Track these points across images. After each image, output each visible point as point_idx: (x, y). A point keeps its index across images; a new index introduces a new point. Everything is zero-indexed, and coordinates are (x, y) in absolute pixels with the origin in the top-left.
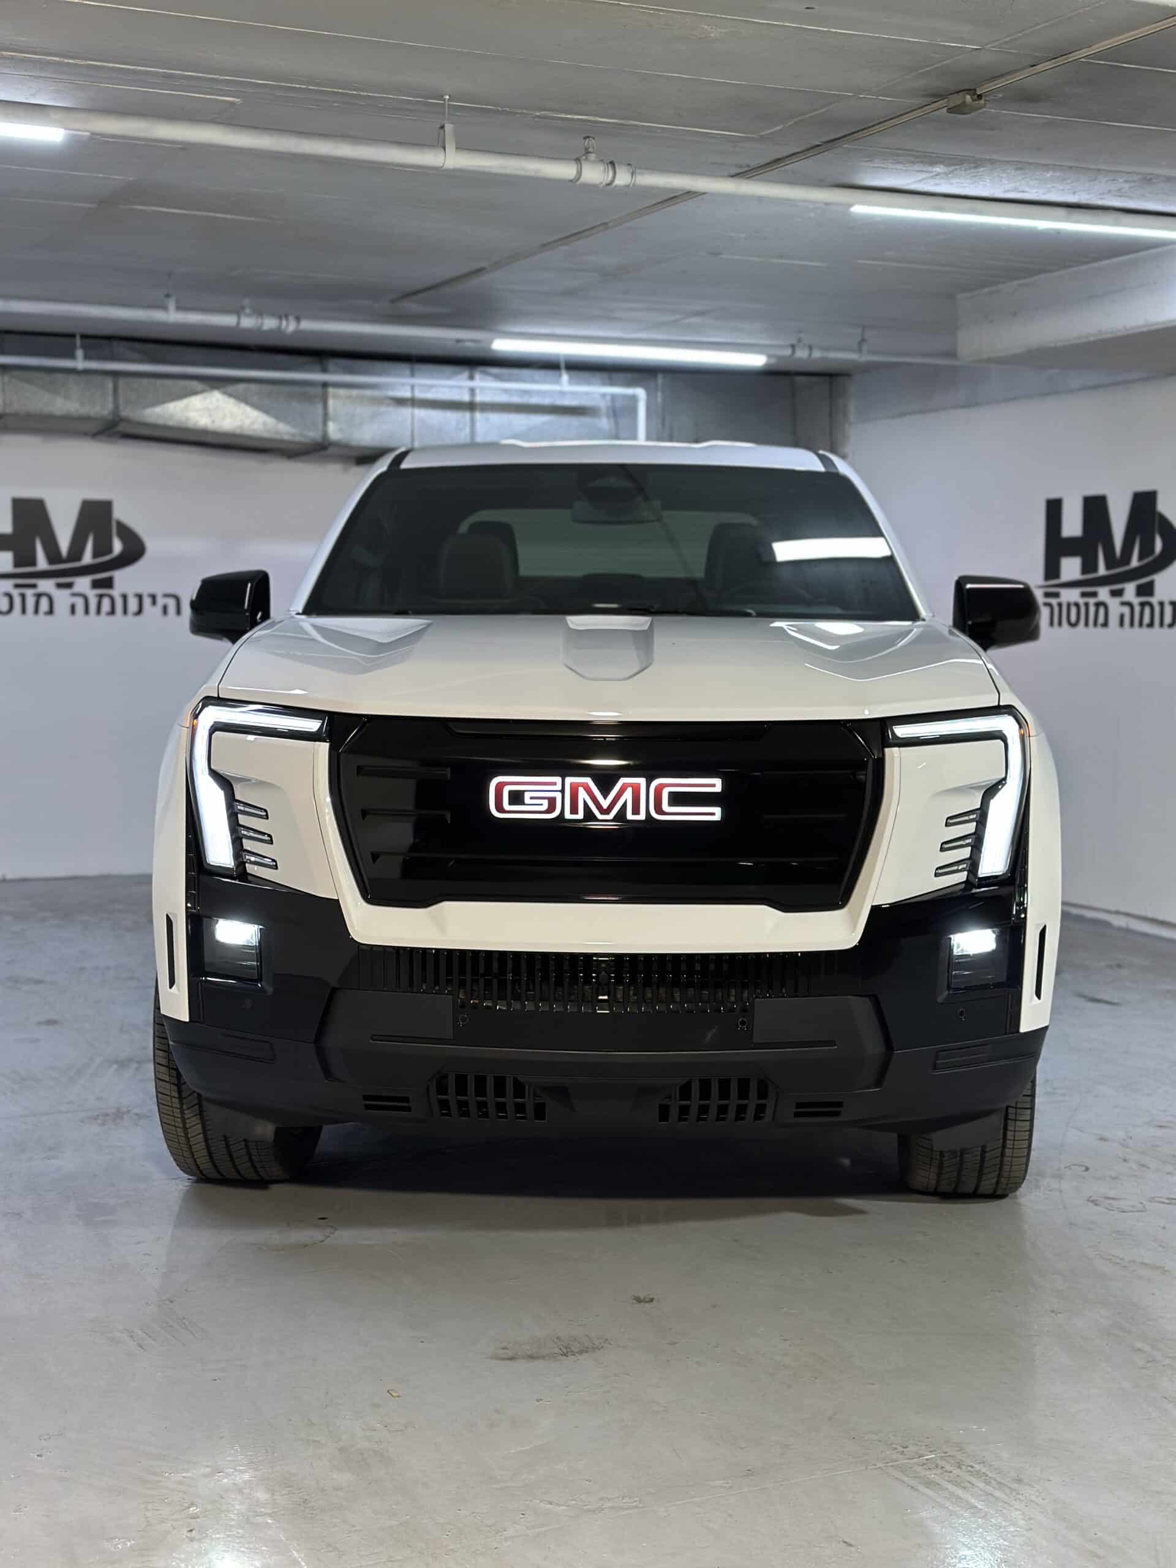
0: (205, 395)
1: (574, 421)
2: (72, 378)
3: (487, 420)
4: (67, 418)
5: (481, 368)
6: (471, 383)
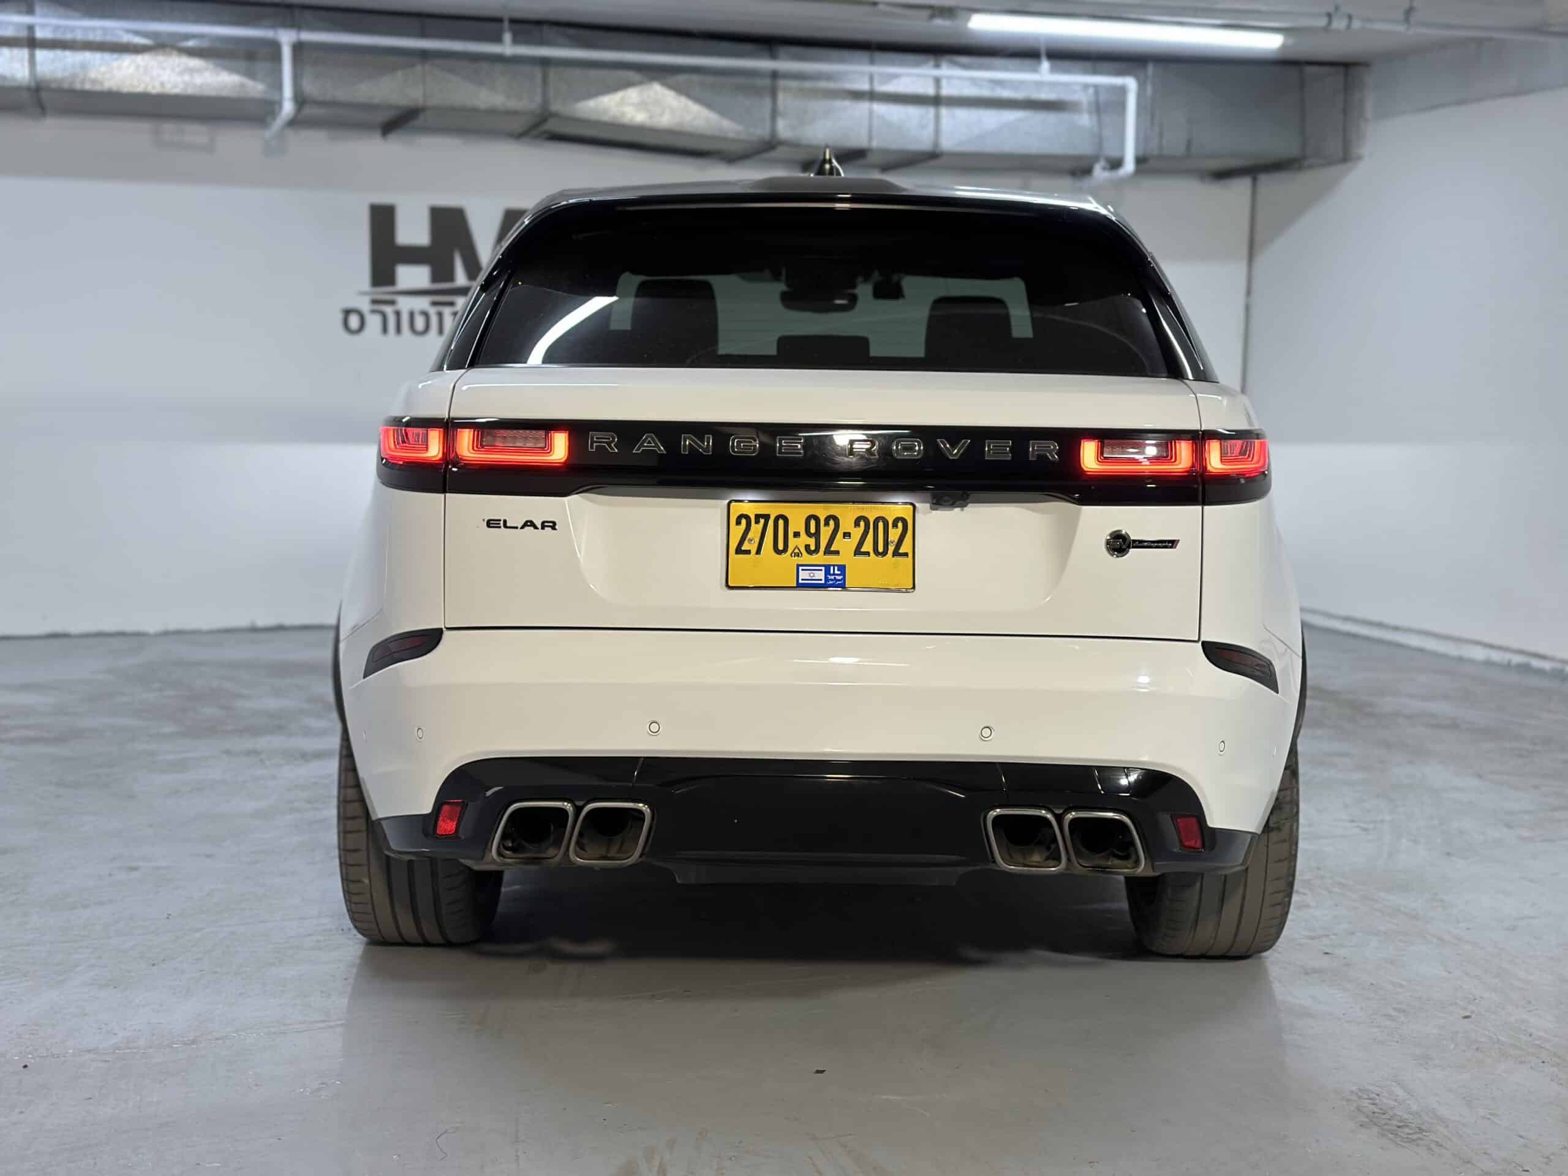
0: (644, 87)
1: (1051, 117)
2: (499, 67)
3: (953, 116)
4: (492, 112)
5: (948, 57)
6: (936, 72)
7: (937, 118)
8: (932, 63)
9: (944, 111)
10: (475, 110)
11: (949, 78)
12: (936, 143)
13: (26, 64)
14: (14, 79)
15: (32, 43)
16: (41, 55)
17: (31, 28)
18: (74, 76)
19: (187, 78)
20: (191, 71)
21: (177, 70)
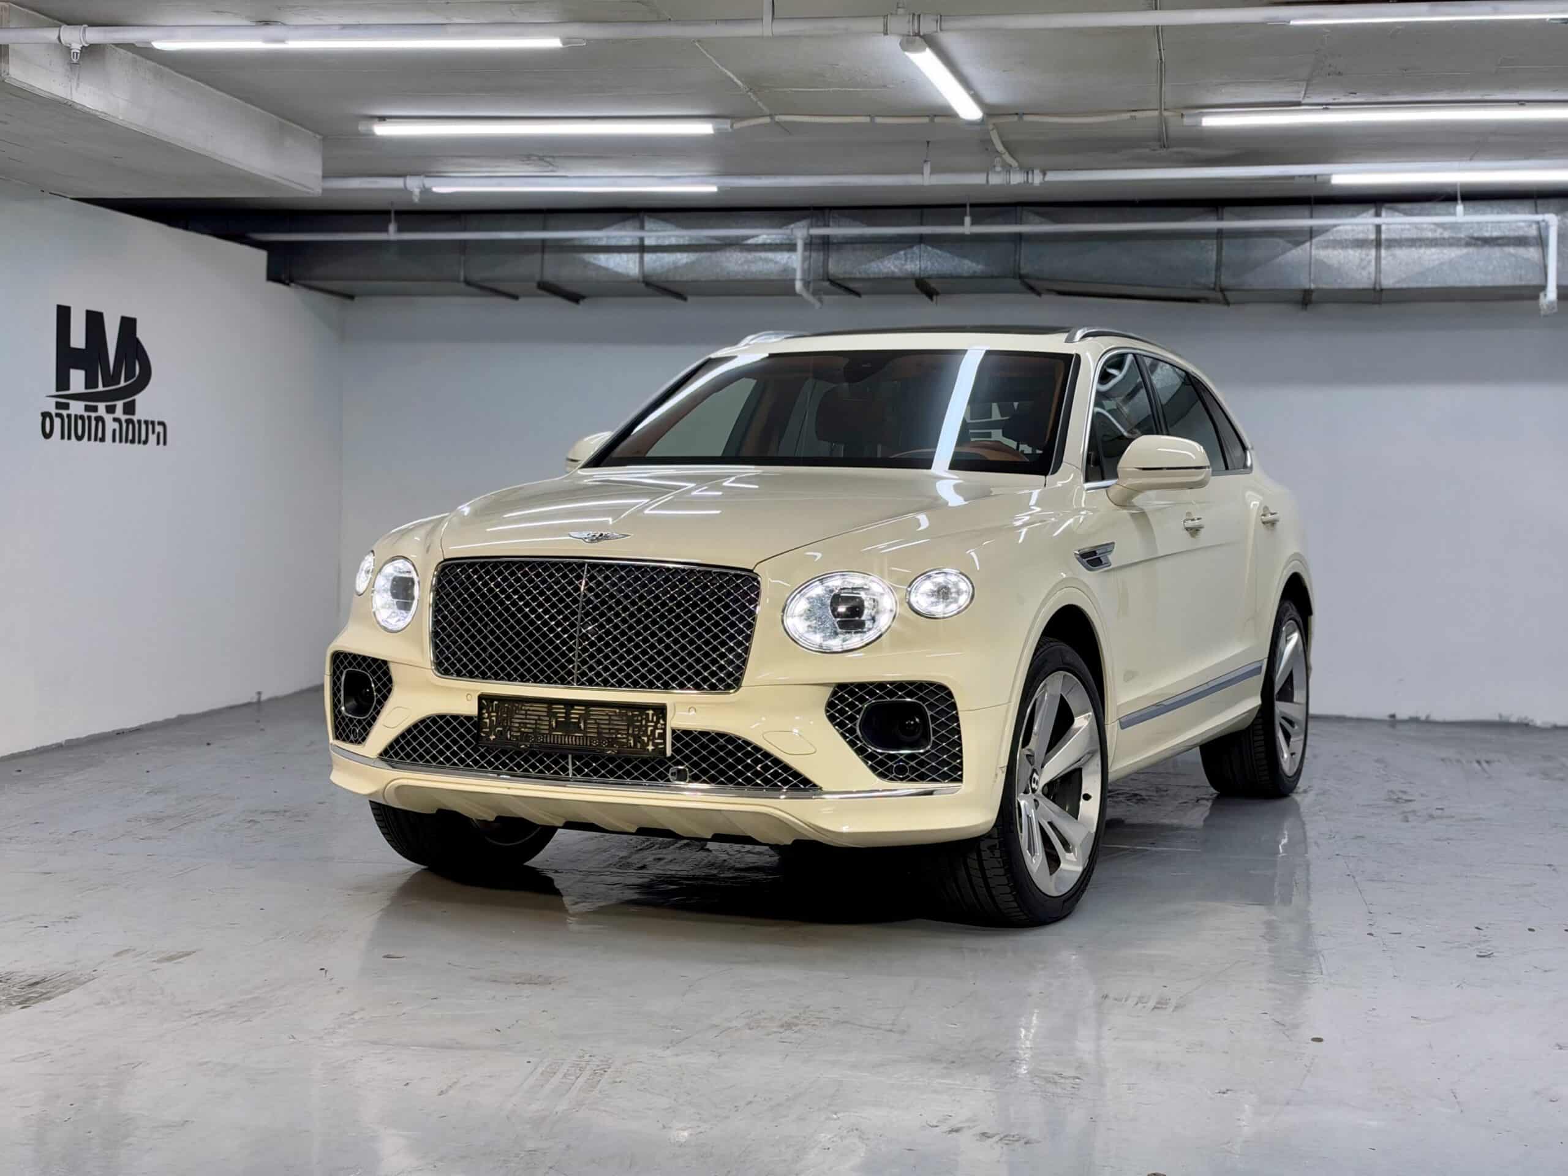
1: (1496, 252)
3: (1394, 256)
4: (973, 277)
5: (1388, 205)
6: (1377, 221)
7: (1378, 259)
8: (1372, 211)
9: (1383, 252)
10: (959, 277)
11: (1388, 224)
12: (1377, 281)
13: (637, 264)
14: (628, 276)
15: (641, 249)
16: (648, 257)
17: (642, 239)
18: (669, 270)
19: (746, 267)
20: (747, 261)
21: (740, 262)
